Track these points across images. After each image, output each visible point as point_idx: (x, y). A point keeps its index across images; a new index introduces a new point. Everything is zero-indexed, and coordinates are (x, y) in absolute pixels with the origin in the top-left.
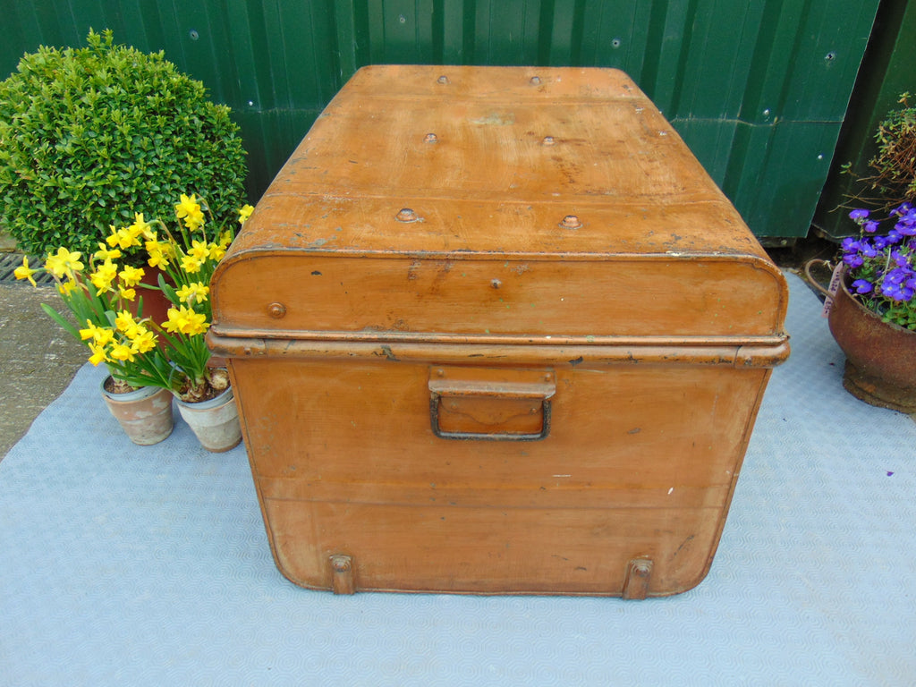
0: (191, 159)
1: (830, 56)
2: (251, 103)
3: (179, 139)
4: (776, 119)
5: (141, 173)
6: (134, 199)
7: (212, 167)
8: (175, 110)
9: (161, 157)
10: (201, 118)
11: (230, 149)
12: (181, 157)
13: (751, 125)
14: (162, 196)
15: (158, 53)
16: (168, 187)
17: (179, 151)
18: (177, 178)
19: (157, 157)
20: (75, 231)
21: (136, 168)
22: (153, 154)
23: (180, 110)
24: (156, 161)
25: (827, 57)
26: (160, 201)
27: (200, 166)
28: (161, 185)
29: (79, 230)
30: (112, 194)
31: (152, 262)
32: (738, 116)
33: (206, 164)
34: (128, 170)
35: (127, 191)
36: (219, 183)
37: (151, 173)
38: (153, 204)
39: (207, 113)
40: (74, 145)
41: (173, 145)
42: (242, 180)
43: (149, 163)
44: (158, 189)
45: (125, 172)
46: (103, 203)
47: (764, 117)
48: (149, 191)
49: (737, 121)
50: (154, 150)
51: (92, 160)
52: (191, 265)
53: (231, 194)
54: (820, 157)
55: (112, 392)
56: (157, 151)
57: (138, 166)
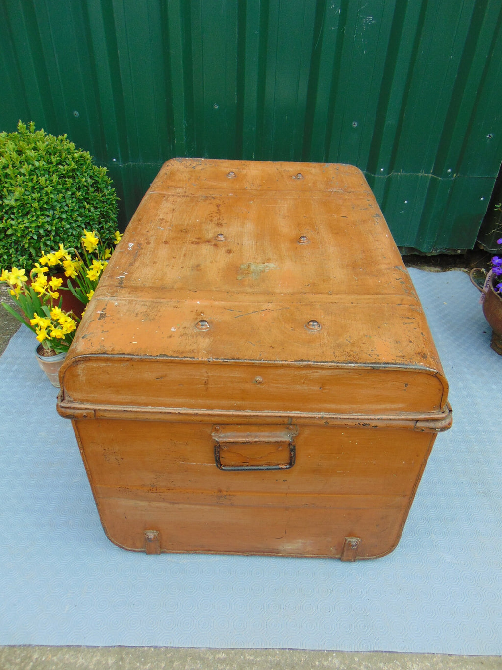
0: (88, 206)
1: (490, 136)
2: (114, 160)
3: (80, 193)
4: (455, 175)
5: (58, 216)
6: (53, 233)
7: (99, 209)
8: (76, 174)
9: (70, 205)
10: (91, 177)
11: (109, 197)
12: (81, 205)
13: (440, 178)
14: (70, 231)
15: (63, 136)
16: (74, 225)
17: (79, 201)
18: (80, 219)
19: (67, 205)
20: (16, 254)
21: (54, 214)
22: (64, 204)
23: (79, 174)
24: (66, 208)
25: (488, 136)
26: (69, 234)
27: (92, 209)
28: (70, 224)
29: (18, 253)
30: (42, 231)
31: (67, 274)
32: (432, 172)
33: (96, 208)
34: (50, 215)
35: (49, 229)
36: (103, 220)
37: (64, 216)
38: (65, 236)
39: (94, 174)
40: (16, 200)
41: (76, 197)
42: (116, 216)
43: (63, 210)
44: (68, 226)
45: (48, 216)
46: (35, 237)
47: (448, 174)
48: (63, 228)
49: (431, 175)
50: (65, 201)
51: (28, 210)
52: (93, 276)
53: (111, 226)
54: (482, 199)
55: (43, 355)
56: (67, 202)
57: (56, 212)
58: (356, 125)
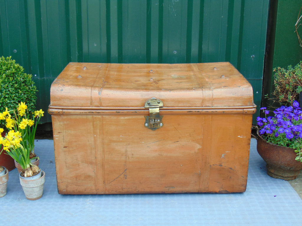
0: (20, 92)
1: (253, 56)
2: (36, 75)
3: (17, 85)
5: (3, 96)
7: (26, 95)
8: (15, 76)
9: (10, 91)
10: (23, 79)
11: (32, 90)
12: (17, 91)
14: (10, 104)
15: (9, 57)
16: (12, 101)
17: (16, 89)
18: (15, 98)
19: (9, 91)
21: (2, 95)
22: (7, 90)
23: (16, 76)
24: (8, 92)
26: (9, 106)
27: (23, 94)
28: (10, 100)
31: (7, 126)
33: (24, 94)
37: (7, 96)
39: (24, 77)
41: (14, 87)
42: (36, 101)
43: (6, 93)
44: (9, 101)
48: (6, 102)
50: (8, 89)
52: (23, 126)
53: (32, 105)
54: (257, 92)
58: (176, 53)
